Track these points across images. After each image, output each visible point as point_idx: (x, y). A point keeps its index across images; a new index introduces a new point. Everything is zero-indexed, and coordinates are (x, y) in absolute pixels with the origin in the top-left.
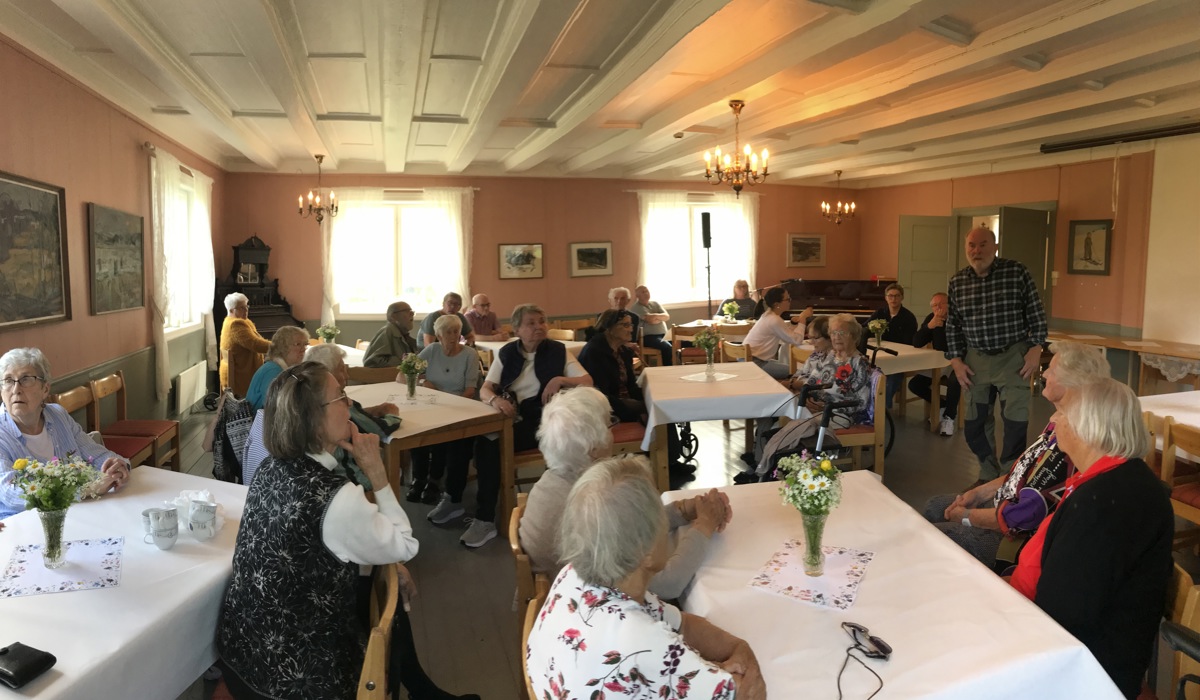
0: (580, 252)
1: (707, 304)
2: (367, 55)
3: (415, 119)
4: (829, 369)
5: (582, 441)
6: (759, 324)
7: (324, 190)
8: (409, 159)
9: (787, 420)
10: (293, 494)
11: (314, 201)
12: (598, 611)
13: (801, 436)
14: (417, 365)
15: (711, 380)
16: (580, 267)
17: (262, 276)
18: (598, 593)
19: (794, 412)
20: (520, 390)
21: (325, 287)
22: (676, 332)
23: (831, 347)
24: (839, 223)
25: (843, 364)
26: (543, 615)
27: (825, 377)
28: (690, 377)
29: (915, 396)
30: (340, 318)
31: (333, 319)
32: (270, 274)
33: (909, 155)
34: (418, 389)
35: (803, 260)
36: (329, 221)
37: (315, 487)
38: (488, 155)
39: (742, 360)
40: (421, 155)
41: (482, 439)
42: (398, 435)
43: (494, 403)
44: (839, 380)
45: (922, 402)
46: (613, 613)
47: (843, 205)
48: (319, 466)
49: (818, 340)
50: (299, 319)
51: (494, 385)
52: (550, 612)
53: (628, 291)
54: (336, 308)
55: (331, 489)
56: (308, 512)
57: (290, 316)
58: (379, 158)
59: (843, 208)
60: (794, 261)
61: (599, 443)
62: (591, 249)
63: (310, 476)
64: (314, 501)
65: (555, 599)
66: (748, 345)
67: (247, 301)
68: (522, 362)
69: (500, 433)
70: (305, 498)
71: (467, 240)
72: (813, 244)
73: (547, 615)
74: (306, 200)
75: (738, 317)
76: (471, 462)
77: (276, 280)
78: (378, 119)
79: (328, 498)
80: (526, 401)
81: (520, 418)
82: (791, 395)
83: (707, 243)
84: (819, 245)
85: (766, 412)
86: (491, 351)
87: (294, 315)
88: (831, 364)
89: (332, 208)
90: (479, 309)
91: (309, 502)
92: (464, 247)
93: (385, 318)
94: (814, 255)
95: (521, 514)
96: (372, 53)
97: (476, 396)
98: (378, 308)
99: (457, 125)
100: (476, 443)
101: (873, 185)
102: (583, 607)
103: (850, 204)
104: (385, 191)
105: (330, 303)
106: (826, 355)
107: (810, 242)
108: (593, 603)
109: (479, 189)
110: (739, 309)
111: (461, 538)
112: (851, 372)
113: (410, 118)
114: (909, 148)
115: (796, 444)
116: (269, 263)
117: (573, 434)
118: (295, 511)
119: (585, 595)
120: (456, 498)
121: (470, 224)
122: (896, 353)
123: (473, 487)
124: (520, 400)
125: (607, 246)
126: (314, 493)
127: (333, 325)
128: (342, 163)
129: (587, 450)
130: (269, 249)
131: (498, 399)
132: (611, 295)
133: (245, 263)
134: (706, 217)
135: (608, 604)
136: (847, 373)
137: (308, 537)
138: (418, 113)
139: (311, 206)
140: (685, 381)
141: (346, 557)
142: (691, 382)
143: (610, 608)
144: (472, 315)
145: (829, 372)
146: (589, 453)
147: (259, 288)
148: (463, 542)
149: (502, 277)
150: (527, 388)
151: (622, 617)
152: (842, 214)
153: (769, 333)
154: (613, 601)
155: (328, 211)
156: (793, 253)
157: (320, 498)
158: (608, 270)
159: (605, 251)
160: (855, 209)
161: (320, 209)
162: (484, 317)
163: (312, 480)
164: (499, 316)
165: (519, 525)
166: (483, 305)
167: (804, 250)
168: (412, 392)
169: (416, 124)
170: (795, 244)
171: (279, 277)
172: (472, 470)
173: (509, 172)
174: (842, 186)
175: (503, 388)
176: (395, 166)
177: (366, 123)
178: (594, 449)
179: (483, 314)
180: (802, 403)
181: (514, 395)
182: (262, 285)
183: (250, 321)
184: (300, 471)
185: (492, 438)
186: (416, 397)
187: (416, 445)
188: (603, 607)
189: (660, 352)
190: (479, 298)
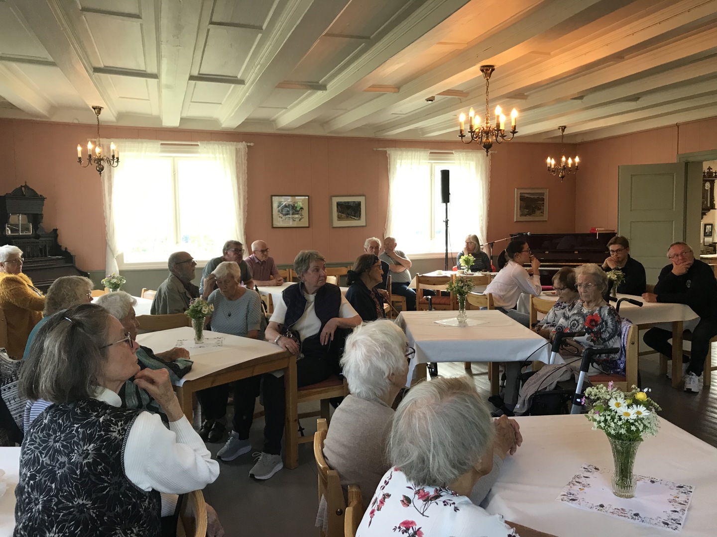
0: (339, 204)
1: (444, 256)
2: (143, 16)
3: (192, 78)
4: (577, 318)
5: (383, 366)
6: (501, 277)
7: (103, 141)
8: (184, 115)
9: (541, 364)
10: (83, 439)
11: (94, 150)
12: (432, 505)
13: (558, 380)
14: (204, 309)
15: (463, 324)
16: (340, 218)
17: (35, 228)
18: (431, 491)
19: (548, 357)
20: (302, 329)
21: (108, 237)
22: (421, 280)
23: (578, 297)
24: (563, 177)
25: (592, 313)
26: (372, 512)
27: (574, 325)
28: (444, 322)
29: (652, 349)
30: (124, 268)
31: (118, 269)
32: (47, 224)
33: (632, 105)
34: (205, 333)
35: (530, 214)
36: (110, 171)
37: (106, 426)
38: (262, 113)
39: (485, 308)
40: (196, 111)
41: (269, 376)
42: (190, 377)
43: (280, 343)
44: (589, 328)
45: (657, 356)
46: (448, 506)
47: (567, 159)
48: (104, 406)
49: (563, 292)
50: (83, 270)
51: (279, 325)
52: (378, 510)
53: (379, 240)
54: (120, 258)
55: (125, 423)
56: (103, 451)
57: (74, 267)
58: (155, 112)
59: (566, 163)
60: (522, 215)
61: (397, 368)
62: (348, 202)
63: (98, 416)
64: (109, 439)
65: (384, 498)
66: (490, 295)
67: (21, 253)
68: (304, 303)
69: (286, 370)
70: (97, 439)
71: (241, 192)
72: (538, 199)
73: (376, 513)
74: (85, 151)
75: (474, 269)
76: (258, 399)
77: (55, 230)
78: (154, 76)
79: (125, 432)
80: (308, 340)
81: (302, 356)
82: (544, 341)
83: (446, 198)
84: (543, 200)
85: (520, 356)
86: (270, 295)
87: (76, 266)
88: (580, 313)
89: (114, 159)
90: (259, 255)
91: (103, 441)
92: (239, 198)
93: (166, 267)
94: (539, 209)
95: (324, 436)
96: (148, 14)
97: (260, 336)
98: (161, 257)
99: (233, 85)
100: (262, 380)
101: (588, 138)
102: (419, 503)
103: (573, 158)
104: (162, 144)
105: (112, 252)
106: (574, 305)
107: (536, 197)
108: (427, 499)
109: (252, 144)
110: (474, 261)
111: (250, 472)
112: (600, 321)
113: (187, 77)
114: (635, 98)
115: (553, 386)
116: (43, 212)
117: (374, 359)
118: (88, 454)
119: (417, 493)
120: (244, 435)
121: (243, 177)
122: (640, 304)
123: (260, 424)
124: (302, 339)
125: (362, 199)
126: (107, 431)
127: (117, 275)
128: (121, 116)
129: (387, 374)
130: (42, 199)
131: (283, 338)
132: (367, 245)
133: (14, 214)
134: (445, 175)
135: (442, 499)
136: (596, 322)
137: (107, 475)
138: (195, 73)
139: (90, 156)
140: (440, 325)
141: (148, 485)
142: (445, 326)
143: (444, 502)
144: (251, 261)
145: (578, 321)
146: (388, 377)
147: (33, 240)
148: (252, 476)
149: (274, 226)
150: (308, 327)
151: (456, 509)
152: (565, 168)
153: (514, 284)
154: (445, 496)
155: (109, 161)
156: (520, 207)
157: (114, 434)
158: (362, 222)
159: (359, 204)
160: (579, 163)
161: (100, 160)
162: (264, 262)
163: (101, 420)
164: (277, 262)
165: (323, 446)
166: (263, 251)
167: (530, 205)
168: (199, 336)
169: (193, 82)
170: (522, 199)
171: (58, 226)
172: (259, 407)
173: (279, 129)
174: (565, 141)
175: (287, 328)
176: (171, 121)
177: (142, 80)
178: (393, 374)
179: (263, 259)
180: (555, 349)
181: (296, 335)
182: (37, 237)
183: (25, 276)
184: (86, 415)
185: (279, 375)
186: (204, 340)
187: (207, 385)
188: (437, 500)
189: (405, 299)
190: (258, 244)
